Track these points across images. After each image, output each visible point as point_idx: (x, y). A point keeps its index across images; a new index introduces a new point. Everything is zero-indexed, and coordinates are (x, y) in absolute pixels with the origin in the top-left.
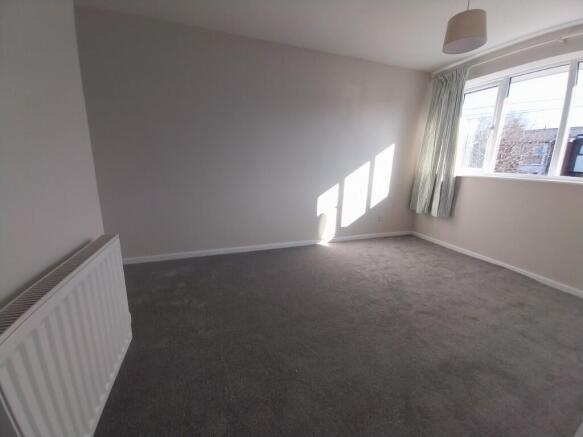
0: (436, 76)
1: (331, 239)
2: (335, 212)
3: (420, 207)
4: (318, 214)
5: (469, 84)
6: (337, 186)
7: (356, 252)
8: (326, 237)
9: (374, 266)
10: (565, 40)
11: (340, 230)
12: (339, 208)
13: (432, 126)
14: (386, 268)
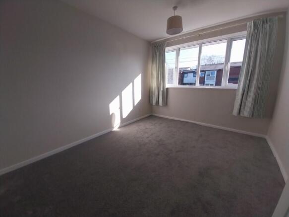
0: (153, 44)
1: (119, 126)
2: (119, 111)
3: (154, 102)
4: (111, 114)
5: (167, 49)
6: (118, 97)
7: (134, 130)
8: (116, 126)
9: (146, 135)
10: (199, 35)
11: (122, 120)
12: (121, 108)
13: (154, 66)
14: (152, 135)
